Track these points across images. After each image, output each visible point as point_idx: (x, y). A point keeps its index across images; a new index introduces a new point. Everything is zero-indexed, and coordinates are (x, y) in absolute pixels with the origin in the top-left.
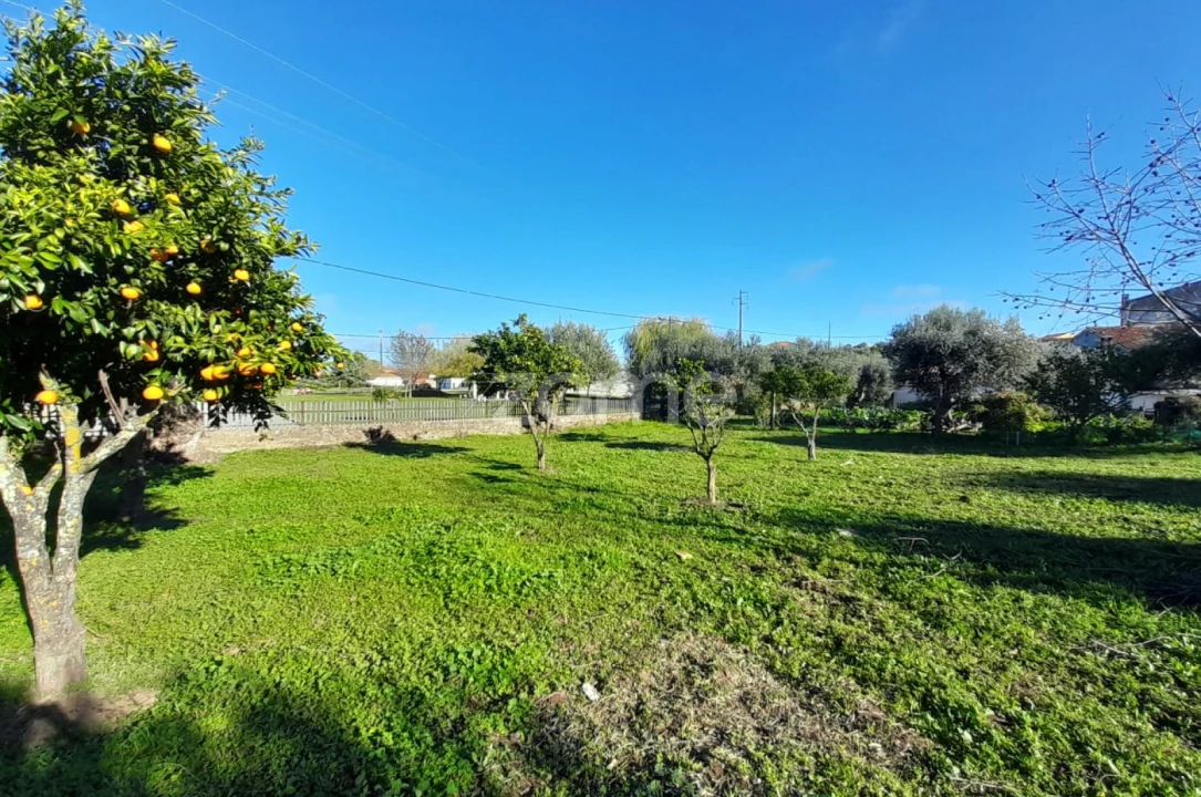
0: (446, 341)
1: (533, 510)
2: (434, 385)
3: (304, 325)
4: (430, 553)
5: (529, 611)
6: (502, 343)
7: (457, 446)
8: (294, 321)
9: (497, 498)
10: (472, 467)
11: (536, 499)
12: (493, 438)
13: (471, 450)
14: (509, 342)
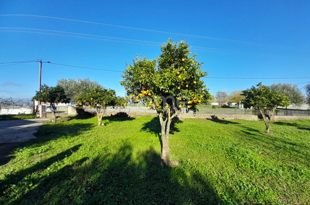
0: (231, 93)
1: (265, 146)
2: (227, 105)
3: (205, 92)
4: (231, 151)
5: (268, 180)
6: (252, 92)
7: (235, 122)
8: (203, 91)
9: (251, 140)
10: (241, 129)
11: (267, 143)
12: (247, 121)
13: (240, 124)
14: (255, 92)
